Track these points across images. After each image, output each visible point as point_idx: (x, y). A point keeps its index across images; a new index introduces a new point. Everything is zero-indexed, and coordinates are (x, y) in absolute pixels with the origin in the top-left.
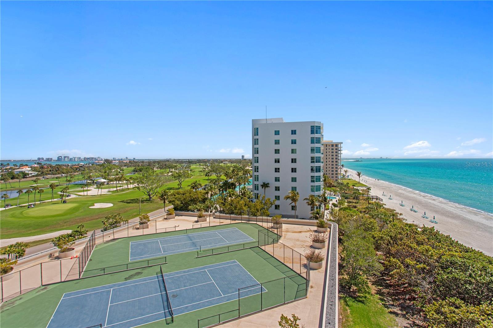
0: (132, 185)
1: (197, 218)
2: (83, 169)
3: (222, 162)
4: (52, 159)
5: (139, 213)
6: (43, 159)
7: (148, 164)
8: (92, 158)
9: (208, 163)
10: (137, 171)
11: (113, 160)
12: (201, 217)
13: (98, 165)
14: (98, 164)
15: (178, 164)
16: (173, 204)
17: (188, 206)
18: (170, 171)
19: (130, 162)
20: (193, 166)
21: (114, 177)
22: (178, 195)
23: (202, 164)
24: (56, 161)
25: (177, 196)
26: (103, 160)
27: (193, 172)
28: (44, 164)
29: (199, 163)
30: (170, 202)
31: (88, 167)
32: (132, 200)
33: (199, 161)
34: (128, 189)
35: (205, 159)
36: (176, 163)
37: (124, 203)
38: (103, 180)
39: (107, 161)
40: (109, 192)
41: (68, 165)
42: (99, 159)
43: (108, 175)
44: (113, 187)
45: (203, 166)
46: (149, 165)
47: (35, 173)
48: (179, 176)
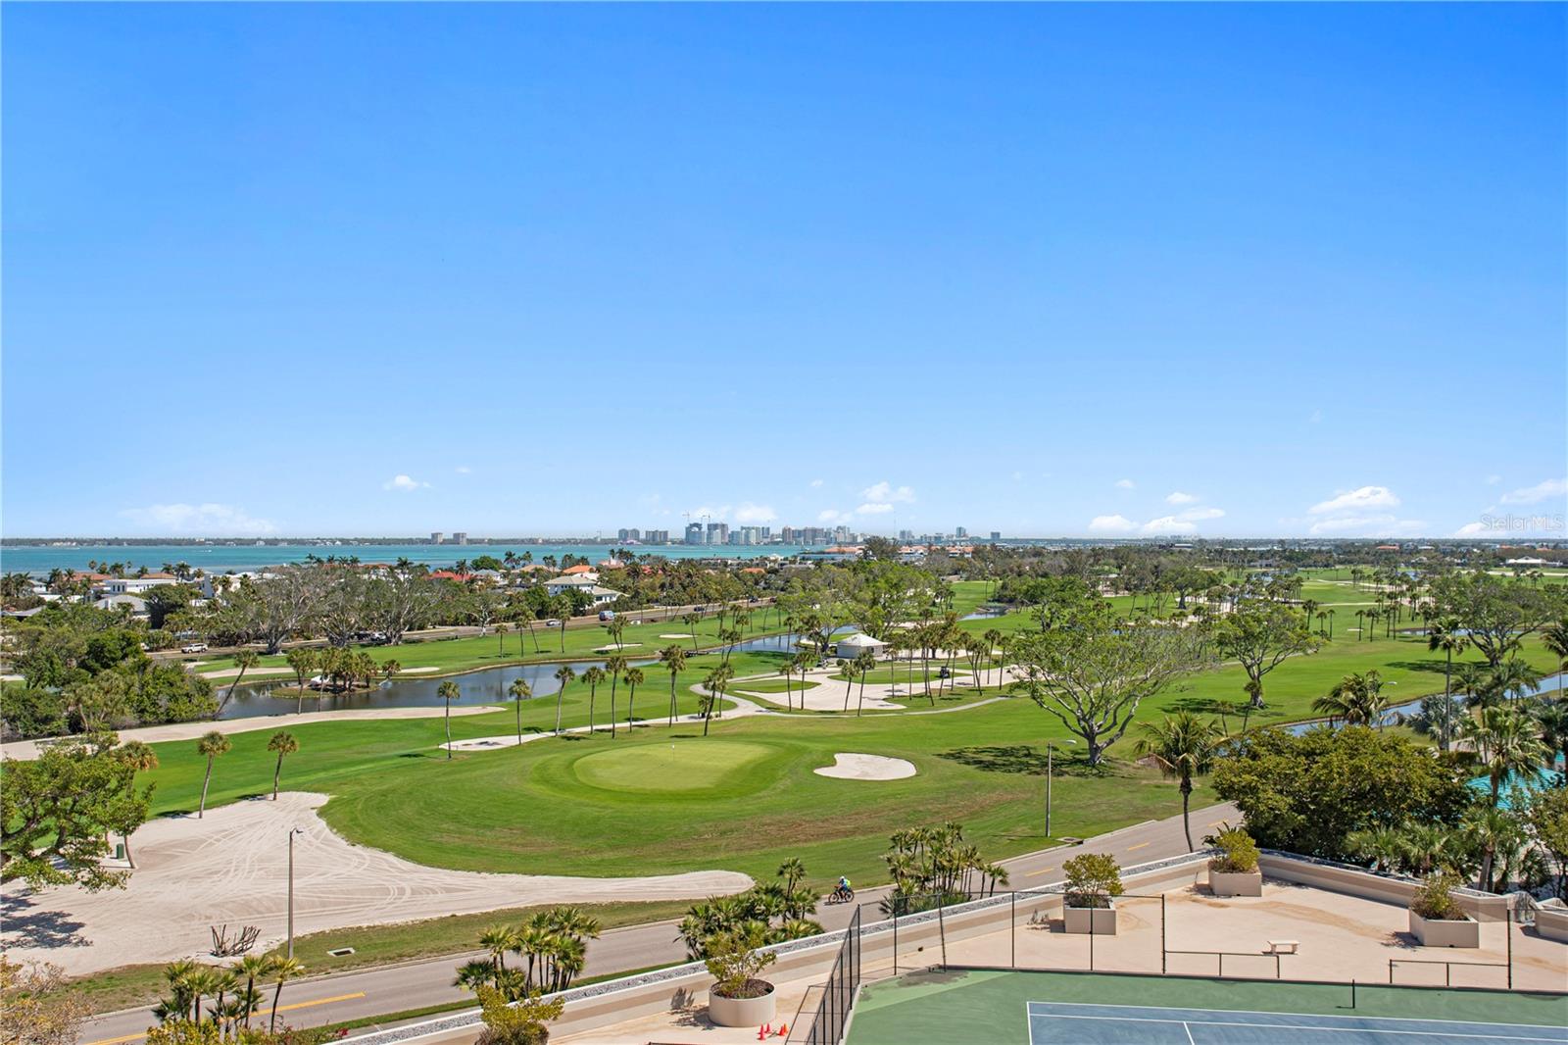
0: (995, 673)
1: (1406, 913)
2: (781, 583)
3: (1499, 559)
4: (666, 533)
5: (1042, 831)
6: (636, 533)
7: (1065, 566)
8: (815, 532)
9: (1408, 564)
10: (1011, 601)
11: (903, 544)
12: (1439, 916)
13: (841, 565)
14: (839, 558)
15: (1224, 569)
16: (1240, 807)
17: (1344, 833)
18: (1182, 605)
19: (976, 552)
20: (1314, 583)
21: (910, 625)
22: (1278, 759)
23: (1368, 570)
24: (681, 543)
25: (1269, 760)
26: (860, 540)
27: (1322, 615)
28: (642, 558)
29: (1351, 562)
30: (1225, 792)
31: (798, 573)
32: (1004, 752)
33: (1349, 554)
34: (980, 691)
35: (1382, 543)
36: (1211, 562)
37: (968, 763)
38: (865, 641)
39: (878, 546)
40: (892, 699)
41: (726, 565)
42: (841, 539)
43: (888, 617)
44: (911, 679)
45: (1378, 581)
46: (1071, 571)
47: (611, 596)
48: (1249, 636)
